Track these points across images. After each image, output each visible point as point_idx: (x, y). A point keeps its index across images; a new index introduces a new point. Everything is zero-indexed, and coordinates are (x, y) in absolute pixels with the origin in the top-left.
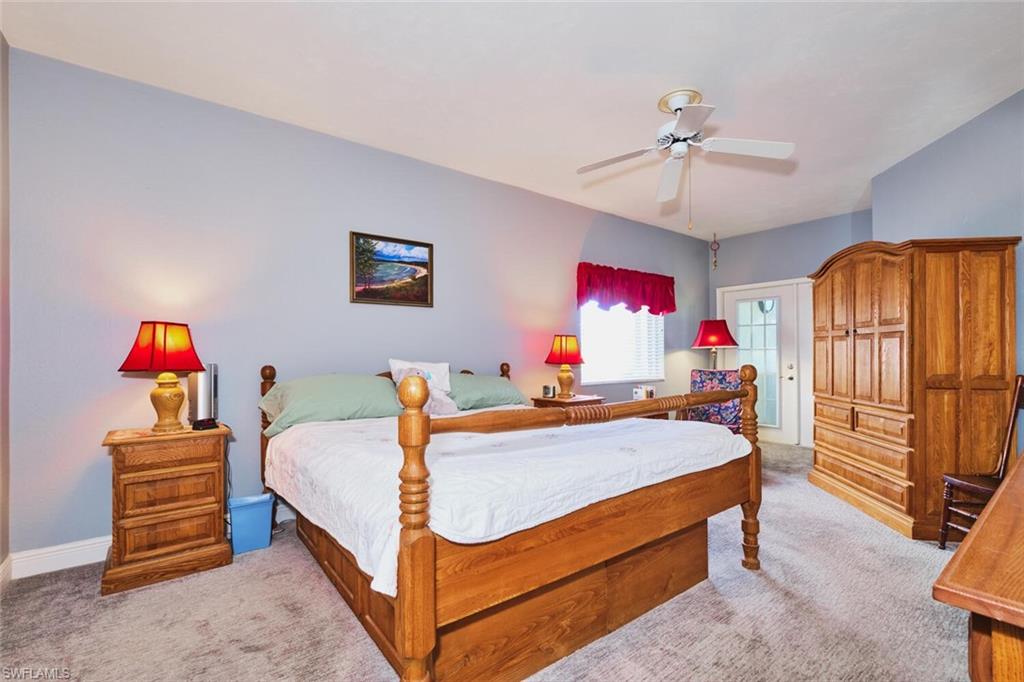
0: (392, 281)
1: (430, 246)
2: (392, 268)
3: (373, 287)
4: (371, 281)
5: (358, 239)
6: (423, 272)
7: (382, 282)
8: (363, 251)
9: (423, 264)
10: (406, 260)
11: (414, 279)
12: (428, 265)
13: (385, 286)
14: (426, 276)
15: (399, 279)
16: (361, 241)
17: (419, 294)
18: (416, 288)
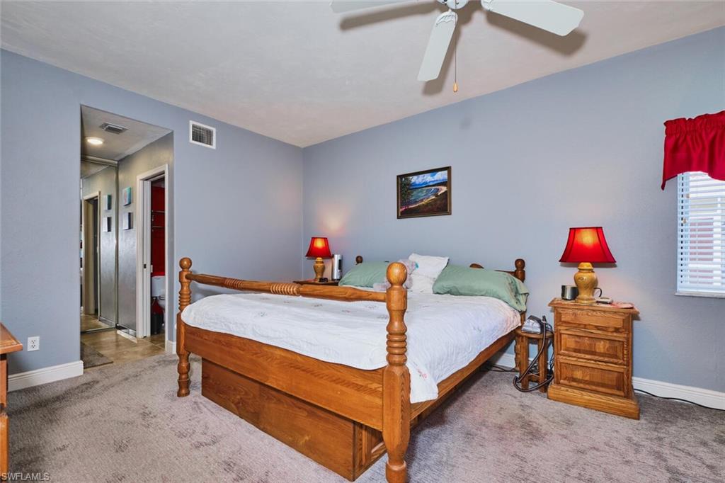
0: (422, 200)
1: (448, 169)
2: (421, 192)
3: (410, 207)
4: (410, 203)
5: (401, 179)
6: (444, 189)
7: (416, 202)
8: (404, 185)
9: (444, 184)
10: (431, 184)
11: (437, 196)
12: (446, 183)
13: (417, 205)
14: (446, 192)
15: (427, 198)
16: (403, 179)
17: (441, 206)
18: (439, 202)
